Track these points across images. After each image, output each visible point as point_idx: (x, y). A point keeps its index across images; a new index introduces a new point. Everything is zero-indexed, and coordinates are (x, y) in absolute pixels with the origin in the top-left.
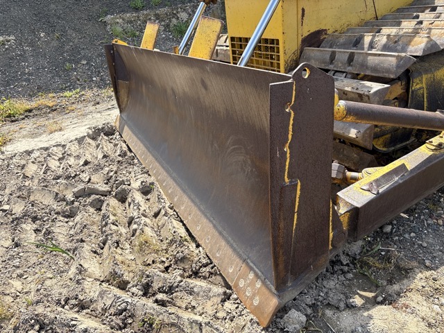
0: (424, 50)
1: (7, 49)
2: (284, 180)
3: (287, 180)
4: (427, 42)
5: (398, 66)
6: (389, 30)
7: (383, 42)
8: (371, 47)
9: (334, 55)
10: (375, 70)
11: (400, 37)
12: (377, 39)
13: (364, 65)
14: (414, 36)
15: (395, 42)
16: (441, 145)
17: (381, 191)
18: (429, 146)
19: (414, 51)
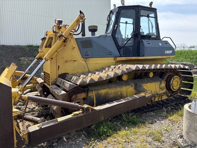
4: (82, 81)
5: (69, 87)
6: (82, 76)
7: (75, 79)
8: (73, 80)
9: (61, 81)
10: (66, 88)
11: (78, 78)
12: (74, 78)
13: (65, 86)
14: (80, 79)
15: (76, 80)
16: (75, 114)
17: (42, 127)
18: (72, 114)
19: (78, 83)
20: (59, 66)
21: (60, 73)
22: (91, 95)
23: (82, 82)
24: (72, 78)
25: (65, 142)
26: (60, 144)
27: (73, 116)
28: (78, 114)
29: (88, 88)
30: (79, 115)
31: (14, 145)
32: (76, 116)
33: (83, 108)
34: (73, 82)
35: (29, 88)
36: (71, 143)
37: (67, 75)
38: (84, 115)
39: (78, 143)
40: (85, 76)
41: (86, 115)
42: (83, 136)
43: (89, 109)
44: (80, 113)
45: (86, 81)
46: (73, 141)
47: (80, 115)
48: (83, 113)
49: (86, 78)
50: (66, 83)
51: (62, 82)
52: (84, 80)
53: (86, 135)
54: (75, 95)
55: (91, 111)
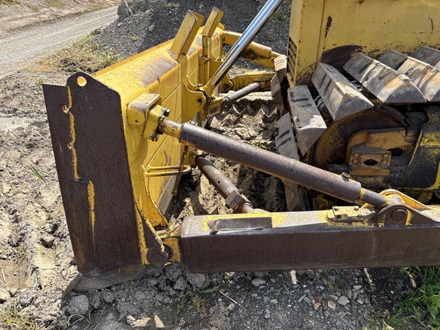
0: (391, 96)
1: (170, 14)
2: (73, 175)
3: (76, 177)
4: (401, 87)
5: (342, 108)
6: (410, 63)
7: (375, 75)
8: (366, 79)
9: (324, 77)
10: (331, 106)
11: (389, 73)
12: (376, 68)
13: (329, 97)
14: (397, 76)
15: (380, 78)
16: (339, 216)
17: (219, 233)
18: (330, 213)
19: (383, 95)
20: (330, 19)
21: (330, 47)
22: (431, 144)
23: (402, 92)
24: (367, 66)
25: (291, 288)
26: (272, 289)
27: (331, 220)
28: (350, 220)
29: (426, 115)
30: (354, 224)
31: (140, 258)
32: (340, 225)
33: (377, 205)
34: (365, 84)
35: (256, 80)
36: (306, 299)
37: (354, 56)
38: (376, 232)
39: (331, 311)
40: (423, 65)
41: (383, 231)
42: (357, 287)
43: (405, 215)
44: (360, 219)
45: (423, 89)
46: (317, 295)
47: (360, 224)
48: (374, 219)
49: (424, 73)
50: (335, 90)
51: (327, 81)
52: (414, 84)
53: (368, 287)
54: (365, 132)
55: (411, 221)
